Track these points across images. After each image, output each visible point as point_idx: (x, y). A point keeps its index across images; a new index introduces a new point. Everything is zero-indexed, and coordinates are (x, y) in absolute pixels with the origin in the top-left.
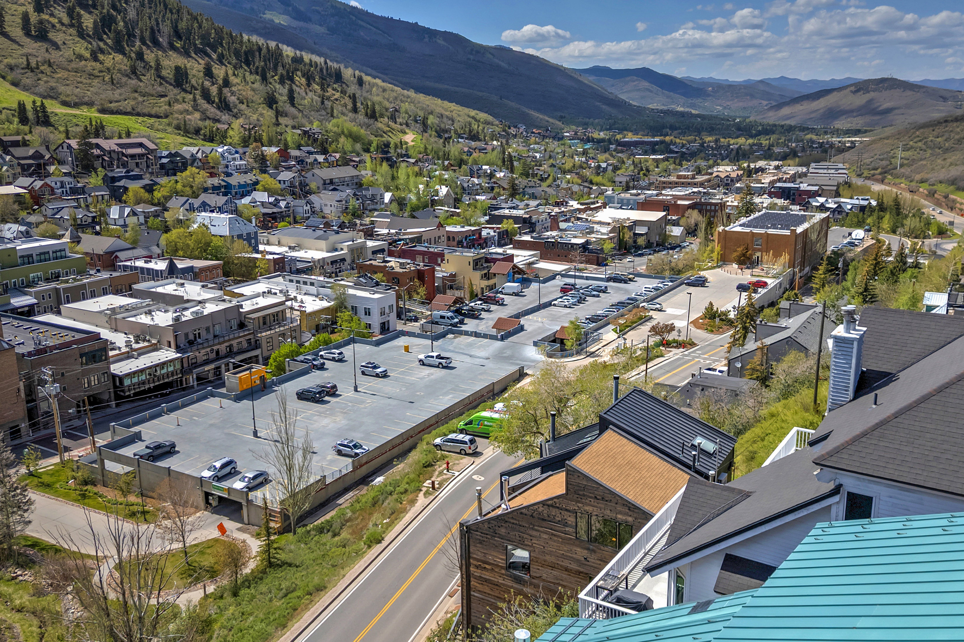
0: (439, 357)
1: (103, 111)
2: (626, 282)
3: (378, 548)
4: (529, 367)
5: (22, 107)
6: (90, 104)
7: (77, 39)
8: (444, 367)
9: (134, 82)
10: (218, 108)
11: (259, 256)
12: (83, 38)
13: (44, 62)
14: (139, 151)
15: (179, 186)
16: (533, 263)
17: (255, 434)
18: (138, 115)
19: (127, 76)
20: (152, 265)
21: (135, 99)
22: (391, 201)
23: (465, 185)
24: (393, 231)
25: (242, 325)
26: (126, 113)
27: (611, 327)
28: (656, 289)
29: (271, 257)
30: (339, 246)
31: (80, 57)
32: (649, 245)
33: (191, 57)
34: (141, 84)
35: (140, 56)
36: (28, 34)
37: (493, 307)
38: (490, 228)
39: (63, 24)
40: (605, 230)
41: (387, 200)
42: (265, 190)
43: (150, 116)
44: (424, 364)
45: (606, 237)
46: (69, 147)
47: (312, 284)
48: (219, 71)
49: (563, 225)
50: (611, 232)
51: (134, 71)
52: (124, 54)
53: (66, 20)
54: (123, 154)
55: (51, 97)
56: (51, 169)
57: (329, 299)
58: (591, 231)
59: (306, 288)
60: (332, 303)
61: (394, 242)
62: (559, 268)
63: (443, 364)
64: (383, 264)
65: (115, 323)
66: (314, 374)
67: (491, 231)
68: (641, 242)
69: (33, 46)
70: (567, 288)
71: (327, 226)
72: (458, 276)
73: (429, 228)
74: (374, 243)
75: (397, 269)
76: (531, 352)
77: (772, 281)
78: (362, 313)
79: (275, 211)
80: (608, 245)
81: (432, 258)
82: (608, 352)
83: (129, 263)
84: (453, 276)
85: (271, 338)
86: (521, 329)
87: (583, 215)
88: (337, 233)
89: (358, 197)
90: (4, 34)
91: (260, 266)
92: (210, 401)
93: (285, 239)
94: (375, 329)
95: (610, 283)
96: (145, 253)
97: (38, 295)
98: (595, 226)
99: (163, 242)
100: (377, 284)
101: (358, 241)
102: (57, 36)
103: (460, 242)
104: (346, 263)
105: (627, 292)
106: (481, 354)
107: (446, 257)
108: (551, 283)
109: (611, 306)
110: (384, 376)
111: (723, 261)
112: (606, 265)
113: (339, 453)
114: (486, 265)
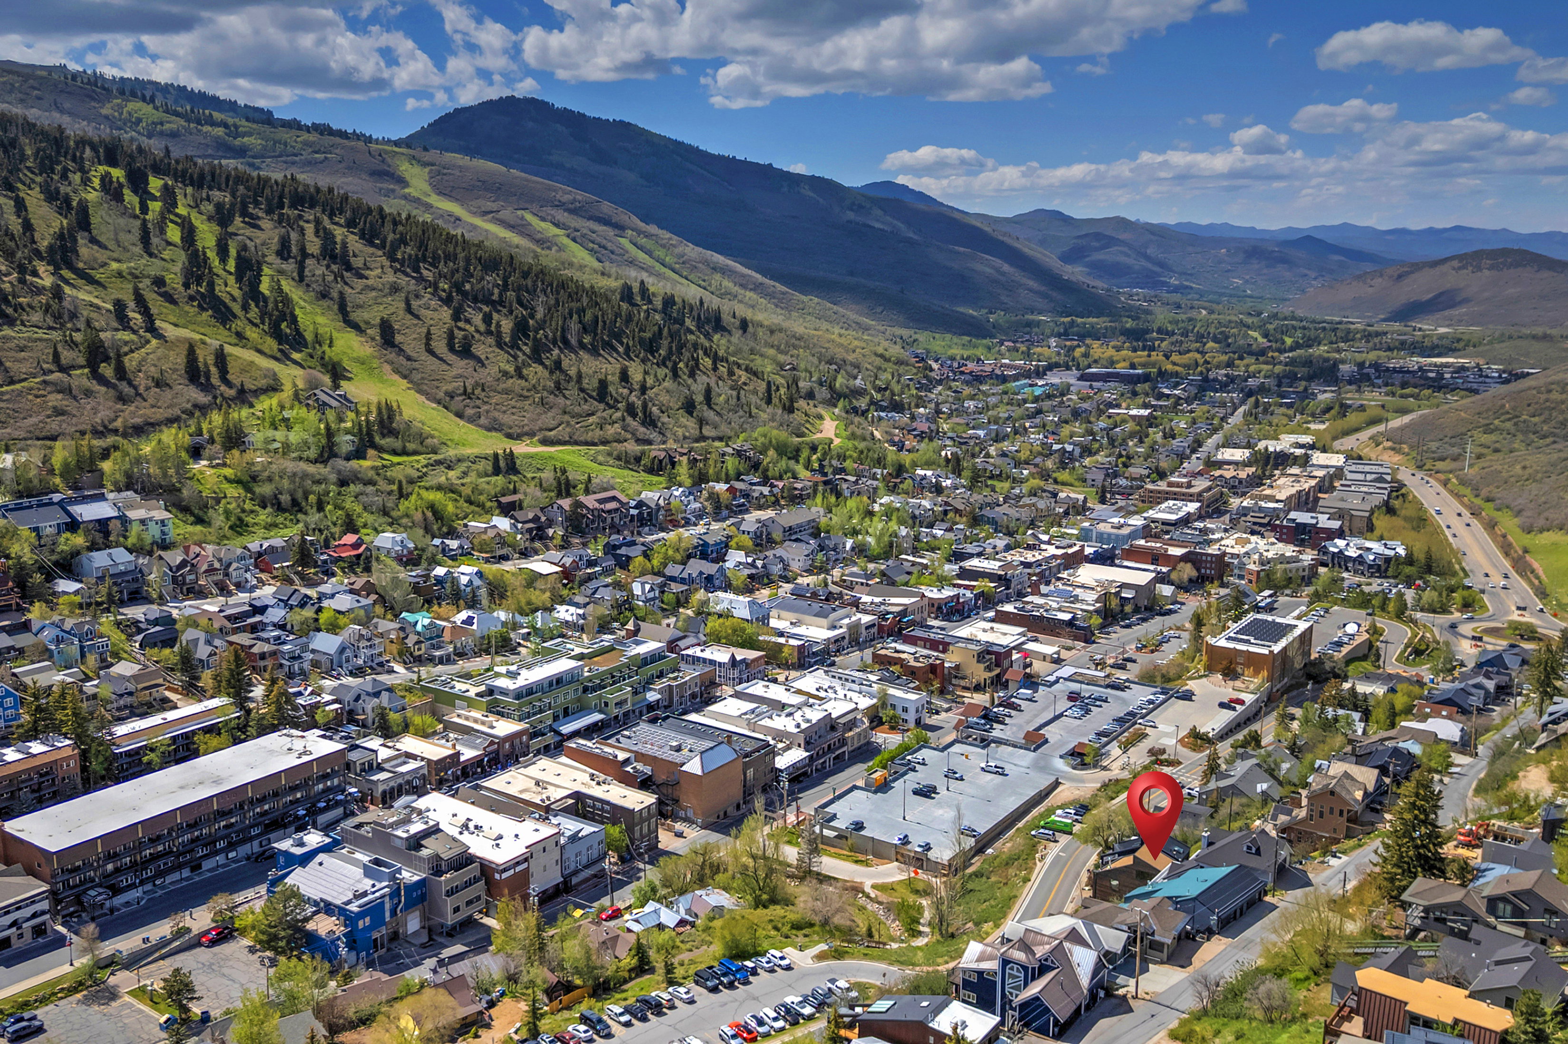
1: (545, 442)
2: (1122, 690)
3: (1030, 884)
4: (1065, 777)
5: (496, 455)
6: (531, 434)
7: (497, 350)
9: (561, 400)
10: (643, 424)
11: (782, 640)
12: (502, 349)
13: (477, 384)
14: (612, 505)
15: (670, 552)
16: (1023, 643)
17: (904, 819)
18: (576, 443)
19: (552, 393)
20: (708, 654)
21: (569, 423)
22: (853, 549)
23: (917, 512)
24: (877, 600)
25: (833, 728)
26: (565, 443)
27: (1115, 743)
28: (1151, 702)
29: (793, 642)
30: (838, 624)
31: (505, 374)
32: (1137, 610)
34: (568, 402)
35: (558, 364)
36: (451, 348)
37: (1013, 713)
38: (966, 587)
39: (481, 334)
40: (1091, 596)
41: (849, 546)
42: (739, 548)
43: (586, 443)
45: (1091, 608)
46: (560, 507)
47: (855, 681)
48: (636, 372)
49: (1044, 589)
50: (1097, 601)
51: (558, 388)
52: (542, 363)
53: (482, 328)
54: (603, 511)
55: (496, 430)
56: (550, 532)
57: (872, 696)
58: (1076, 599)
59: (849, 685)
60: (875, 701)
61: (883, 616)
62: (1049, 650)
63: (1000, 772)
64: (896, 655)
65: (753, 726)
66: (910, 775)
67: (969, 594)
68: (1128, 609)
69: (460, 365)
70: (1073, 697)
71: (815, 595)
72: (962, 667)
73: (913, 600)
74: (866, 619)
75: (912, 663)
76: (1061, 765)
77: (1249, 698)
78: (899, 711)
79: (754, 571)
80: (1096, 621)
81: (934, 645)
82: (1116, 766)
83: (690, 652)
84: (957, 667)
85: (853, 737)
86: (1046, 741)
87: (1064, 575)
88: (834, 610)
89: (822, 548)
90: (431, 352)
91: (786, 652)
92: (856, 793)
93: (784, 614)
94: (912, 725)
95: (1109, 691)
96: (695, 641)
97: (660, 691)
98: (1078, 591)
99: (708, 631)
100: (898, 677)
101: (854, 619)
102: (479, 350)
103: (939, 608)
104: (846, 641)
105: (1124, 702)
106: (1022, 763)
107: (953, 648)
108: (1057, 687)
109: (1116, 720)
110: (962, 779)
111: (1209, 670)
112: (1094, 642)
113: (962, 833)
114: (987, 656)
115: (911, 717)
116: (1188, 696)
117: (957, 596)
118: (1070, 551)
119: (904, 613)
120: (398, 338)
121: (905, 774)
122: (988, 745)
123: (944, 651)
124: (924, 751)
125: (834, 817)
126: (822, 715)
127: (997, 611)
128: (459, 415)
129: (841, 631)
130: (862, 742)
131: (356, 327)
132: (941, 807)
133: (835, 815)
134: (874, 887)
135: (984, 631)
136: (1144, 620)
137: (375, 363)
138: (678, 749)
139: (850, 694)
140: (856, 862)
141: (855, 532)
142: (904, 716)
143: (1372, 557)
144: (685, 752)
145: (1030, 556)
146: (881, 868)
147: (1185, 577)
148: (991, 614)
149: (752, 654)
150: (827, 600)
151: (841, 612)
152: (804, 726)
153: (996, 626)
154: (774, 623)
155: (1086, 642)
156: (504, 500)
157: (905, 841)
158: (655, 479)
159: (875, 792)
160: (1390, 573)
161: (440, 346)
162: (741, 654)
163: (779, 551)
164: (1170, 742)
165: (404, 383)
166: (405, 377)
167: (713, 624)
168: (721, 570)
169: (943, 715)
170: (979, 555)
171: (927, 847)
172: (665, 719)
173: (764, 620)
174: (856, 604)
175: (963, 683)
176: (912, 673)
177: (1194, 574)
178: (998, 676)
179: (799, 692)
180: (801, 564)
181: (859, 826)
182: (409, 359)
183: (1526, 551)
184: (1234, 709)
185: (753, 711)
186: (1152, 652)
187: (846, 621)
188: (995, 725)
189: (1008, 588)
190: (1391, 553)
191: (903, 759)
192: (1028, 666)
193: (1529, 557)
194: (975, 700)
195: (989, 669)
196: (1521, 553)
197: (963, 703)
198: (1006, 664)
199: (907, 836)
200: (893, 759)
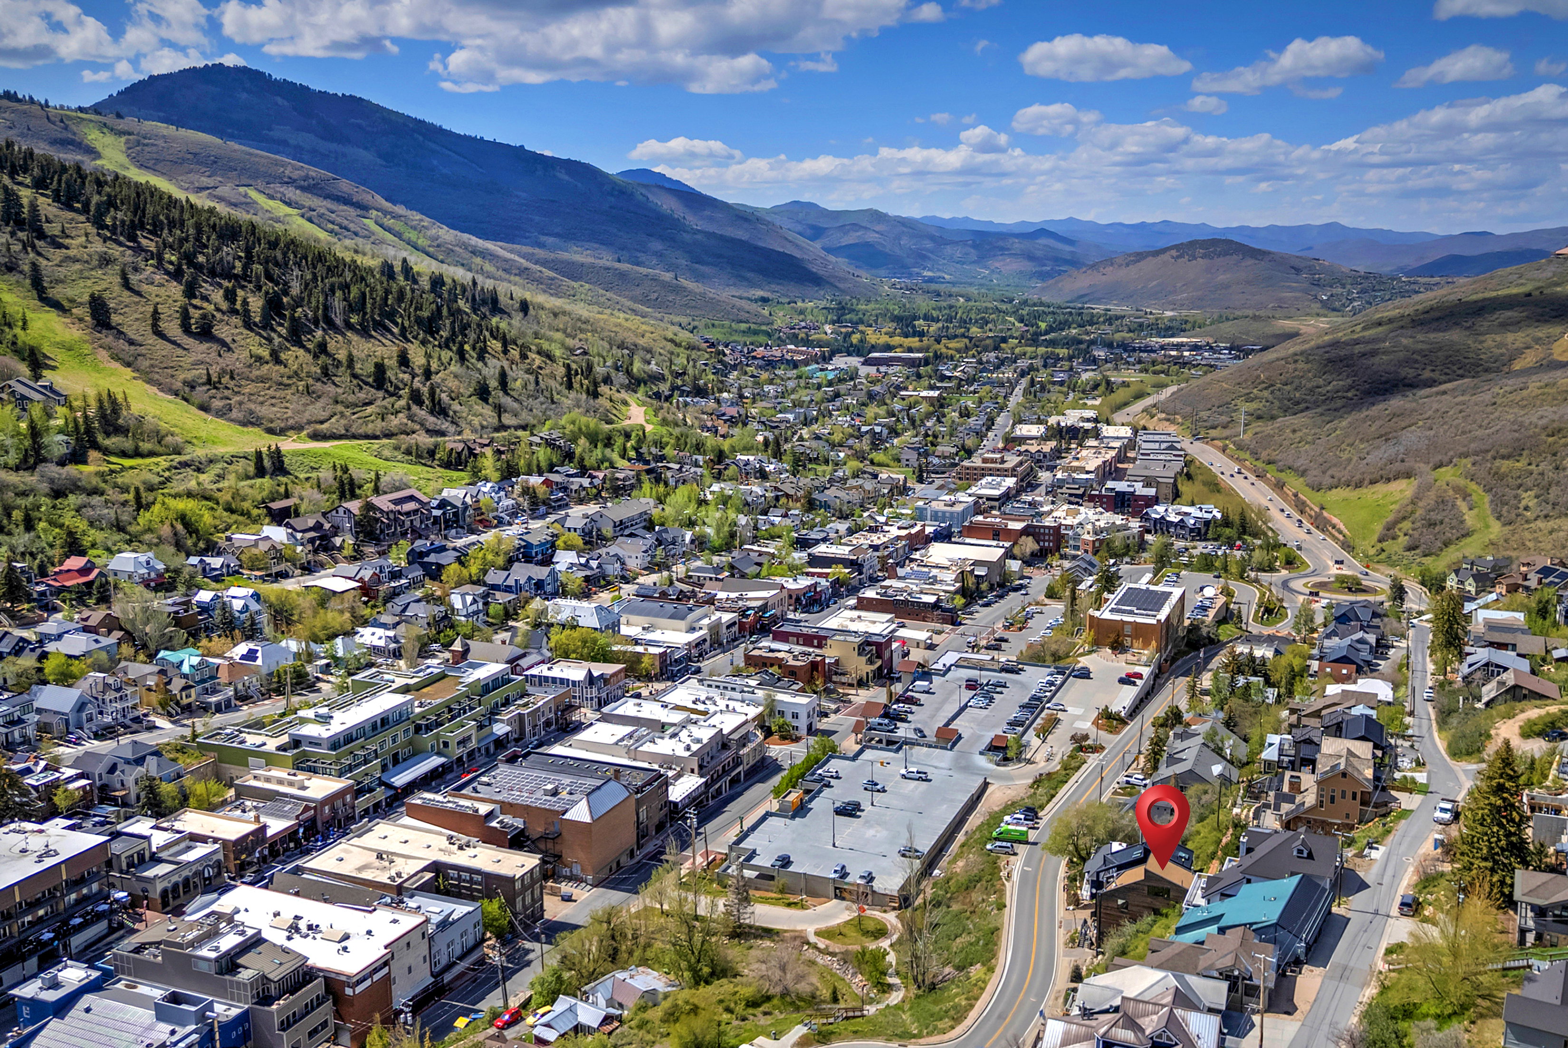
0: (918, 773)
1: (316, 436)
2: (1019, 674)
3: (1007, 910)
4: (992, 776)
5: (259, 454)
6: (299, 428)
7: (245, 332)
8: (923, 780)
9: (330, 388)
10: (432, 412)
11: (640, 649)
12: (252, 330)
13: (223, 372)
14: (411, 506)
15: (490, 557)
16: (895, 631)
17: (834, 845)
18: (354, 437)
19: (318, 380)
20: (557, 673)
21: (342, 415)
22: (693, 542)
23: (750, 499)
24: (733, 595)
25: (725, 746)
26: (340, 437)
27: (1031, 732)
28: (1052, 684)
29: (652, 650)
30: (697, 625)
31: (259, 359)
32: (991, 588)
33: (372, 337)
34: (340, 391)
35: (322, 348)
37: (915, 708)
38: (820, 575)
39: (223, 313)
40: (949, 576)
41: (688, 539)
42: (568, 547)
43: (367, 437)
44: (904, 779)
45: (952, 588)
46: (347, 511)
47: (733, 689)
48: (417, 355)
49: (900, 572)
50: (956, 581)
51: (325, 372)
52: (302, 346)
53: (224, 306)
54: (400, 513)
55: (253, 424)
56: (338, 541)
57: (757, 704)
58: (935, 580)
59: (729, 693)
60: (761, 709)
61: (743, 613)
62: (922, 635)
63: (922, 777)
64: (770, 655)
65: (634, 753)
66: (827, 792)
67: (823, 582)
68: (984, 586)
69: (200, 349)
70: (972, 685)
71: (664, 595)
72: (843, 661)
73: (773, 592)
74: (727, 617)
75: (792, 662)
76: (984, 763)
77: (1146, 671)
78: (789, 718)
79: (588, 573)
80: (959, 601)
81: (808, 640)
82: (1040, 757)
83: (534, 671)
84: (837, 662)
85: (748, 754)
86: (960, 737)
87: (917, 555)
88: (690, 609)
89: (660, 542)
90: (159, 334)
91: (646, 661)
92: (771, 821)
93: (633, 618)
94: (803, 732)
95: (1003, 674)
96: (539, 658)
97: (509, 722)
98: (934, 572)
99: (552, 644)
100: (779, 679)
101: (713, 618)
102: (222, 331)
103: (798, 599)
104: (708, 644)
105: (1023, 686)
106: (942, 765)
107: (829, 642)
108: (949, 675)
109: (1023, 707)
110: (885, 791)
111: (1097, 644)
112: (960, 624)
113: (904, 855)
114: (868, 648)
115: (802, 723)
116: (1085, 674)
117: (816, 585)
118: (913, 531)
119: (764, 608)
120: (115, 319)
121: (820, 791)
122: (900, 748)
123: (820, 646)
124: (833, 762)
125: (753, 854)
126: (712, 732)
127: (859, 598)
128: (204, 408)
129: (702, 633)
130: (758, 758)
131: (56, 305)
132: (871, 827)
133: (754, 851)
134: (818, 933)
135: (852, 620)
136: (1001, 597)
137: (87, 348)
138: (555, 793)
139: (732, 704)
140: (789, 905)
141: (691, 524)
142: (795, 723)
143: (1192, 522)
144: (564, 794)
145: (876, 539)
146: (819, 909)
147: (1028, 551)
148: (852, 602)
149: (610, 669)
150: (678, 599)
151: (699, 612)
152: (695, 747)
153: (863, 614)
154: (625, 630)
155: (953, 624)
156: (276, 505)
157: (844, 874)
158: (455, 474)
159: (793, 817)
160: (1210, 536)
161: (173, 328)
162: (599, 669)
163: (613, 549)
164: (1086, 726)
165: (128, 372)
166: (128, 365)
167: (557, 637)
168: (553, 573)
169: (833, 717)
170: (824, 540)
171: (870, 878)
172: (525, 756)
173: (615, 626)
174: (711, 601)
175: (844, 679)
176: (792, 673)
177: (1036, 547)
178: (880, 668)
179: (677, 708)
180: (639, 561)
181: (785, 861)
182: (131, 343)
183: (1322, 508)
184: (1134, 684)
185: (630, 736)
186: (1020, 629)
187: (706, 621)
188: (899, 724)
189: (860, 573)
190: (1209, 516)
191: (813, 774)
192: (906, 654)
193: (1325, 514)
194: (861, 697)
195: (870, 662)
196: (1317, 509)
197: (850, 702)
198: (887, 655)
199: (843, 867)
200: (802, 776)
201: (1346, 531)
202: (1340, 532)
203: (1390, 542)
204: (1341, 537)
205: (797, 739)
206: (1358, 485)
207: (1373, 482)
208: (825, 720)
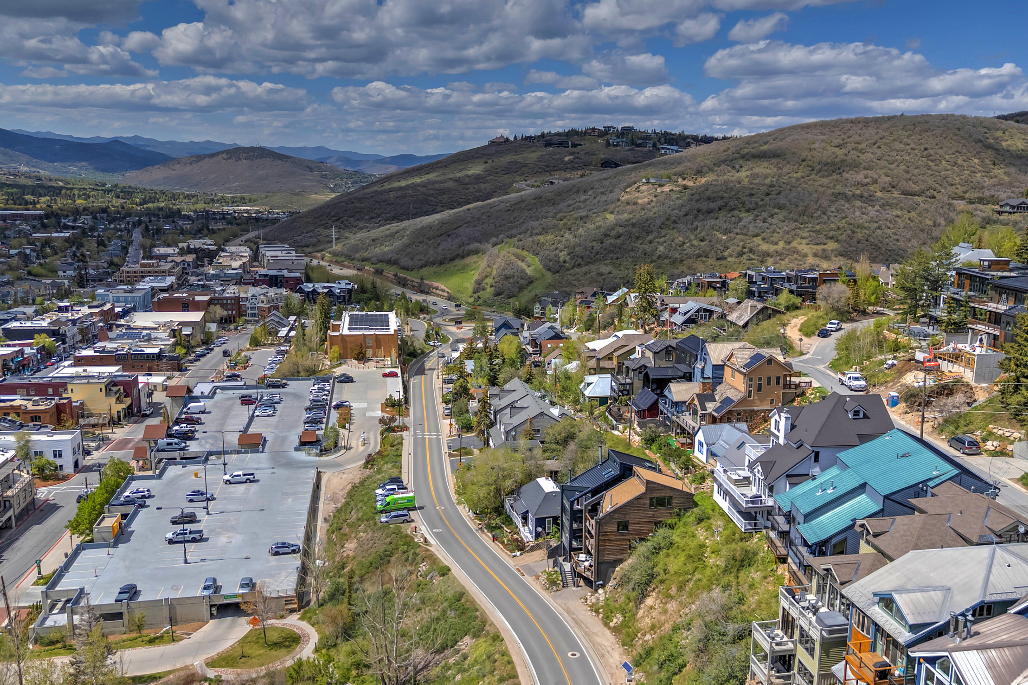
0: (244, 475)
2: (283, 387)
3: (452, 572)
4: (320, 466)
8: (251, 482)
17: (186, 562)
28: (323, 389)
37: (196, 427)
38: (22, 345)
40: (162, 334)
44: (230, 483)
45: (169, 342)
49: (111, 335)
50: (169, 337)
57: (5, 449)
58: (149, 338)
62: (157, 379)
63: (250, 479)
66: (144, 511)
67: (27, 350)
70: (246, 400)
72: (90, 403)
75: (32, 408)
76: (305, 456)
77: (397, 370)
78: (49, 456)
80: (180, 351)
82: (356, 443)
84: (82, 404)
85: (17, 495)
86: (264, 440)
87: (121, 322)
92: (87, 554)
94: (69, 469)
100: (22, 424)
103: (5, 365)
105: (296, 396)
106: (261, 466)
107: (69, 387)
108: (216, 397)
109: (309, 409)
110: (214, 499)
111: (342, 358)
112: (186, 370)
113: (277, 554)
114: (115, 389)
115: (67, 462)
117: (22, 352)
118: (106, 308)
121: (135, 513)
122: (207, 459)
123: (56, 393)
124: (134, 484)
125: (80, 593)
127: (76, 358)
130: (29, 499)
132: (220, 534)
133: (82, 590)
134: (211, 664)
140: (152, 641)
142: (58, 462)
143: (339, 291)
145: (70, 316)
146: (197, 636)
147: (219, 316)
148: (70, 362)
155: (180, 370)
157: (215, 587)
159: (113, 545)
164: (377, 414)
170: (15, 319)
171: (252, 584)
175: (93, 421)
176: (36, 417)
177: (224, 313)
178: (130, 407)
181: (131, 591)
183: (421, 279)
186: (245, 368)
188: (188, 443)
189: (67, 340)
190: (350, 287)
191: (117, 498)
192: (150, 395)
193: (426, 282)
194: (118, 434)
195: (119, 400)
196: (419, 281)
197: (108, 439)
198: (135, 392)
199: (215, 580)
200: (107, 501)
201: (448, 290)
202: (443, 291)
203: (482, 292)
204: (446, 294)
205: (65, 478)
206: (441, 263)
207: (452, 260)
208: (89, 457)
